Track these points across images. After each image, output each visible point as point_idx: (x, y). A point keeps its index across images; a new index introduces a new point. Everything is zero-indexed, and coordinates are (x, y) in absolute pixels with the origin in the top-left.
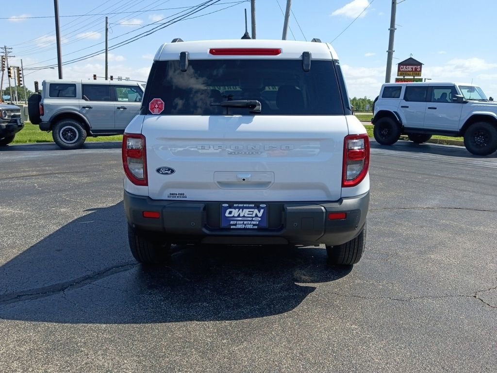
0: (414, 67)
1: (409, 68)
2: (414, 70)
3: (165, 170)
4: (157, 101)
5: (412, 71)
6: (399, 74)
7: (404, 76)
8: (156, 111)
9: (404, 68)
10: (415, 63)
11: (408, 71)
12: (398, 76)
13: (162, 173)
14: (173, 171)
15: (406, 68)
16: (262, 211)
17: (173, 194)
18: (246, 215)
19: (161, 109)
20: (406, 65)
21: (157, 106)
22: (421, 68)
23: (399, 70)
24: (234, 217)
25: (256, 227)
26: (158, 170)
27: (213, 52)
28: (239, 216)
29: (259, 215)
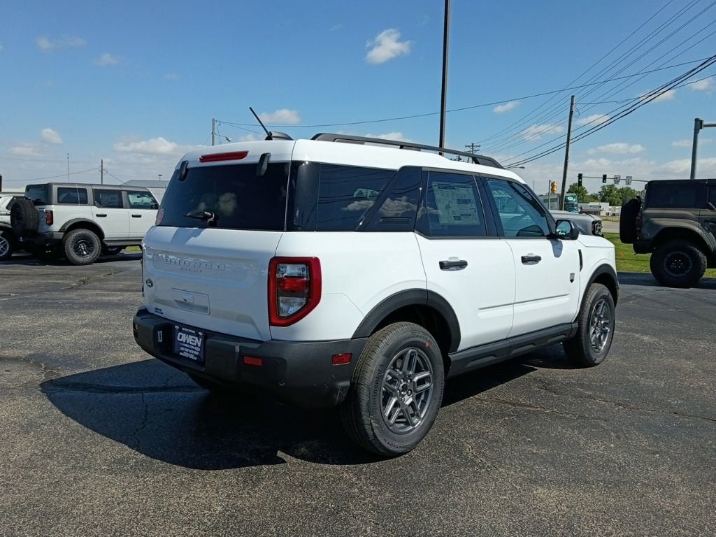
16: (200, 340)
17: (157, 309)
18: (191, 343)
24: (182, 342)
25: (196, 358)
28: (186, 343)
29: (199, 345)
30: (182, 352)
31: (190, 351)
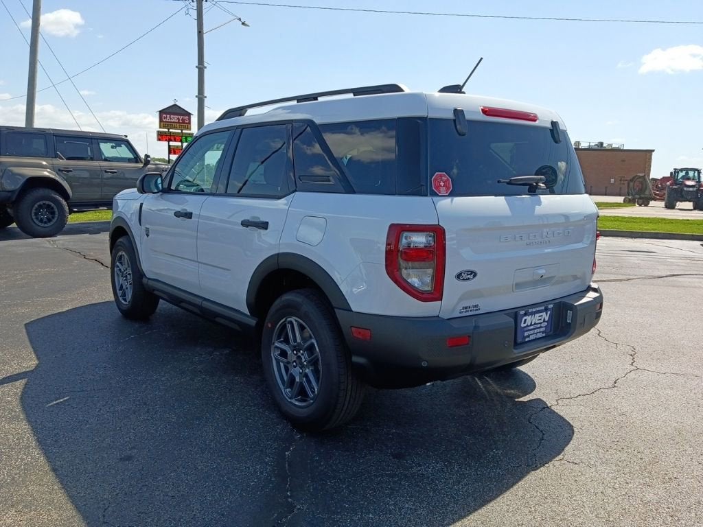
0: (181, 117)
1: (175, 118)
2: (181, 121)
3: (468, 275)
4: (441, 176)
5: (179, 122)
6: (162, 125)
7: (169, 129)
8: (443, 190)
9: (168, 118)
10: (183, 112)
11: (174, 122)
12: (160, 128)
13: (463, 279)
14: (474, 274)
15: (170, 119)
16: (549, 313)
17: (466, 308)
18: (537, 322)
19: (448, 188)
20: (170, 114)
21: (442, 184)
22: (190, 119)
23: (161, 120)
24: (527, 326)
25: (544, 335)
26: (459, 276)
27: (486, 112)
28: (531, 325)
29: (546, 319)
30: (528, 336)
31: (536, 331)
